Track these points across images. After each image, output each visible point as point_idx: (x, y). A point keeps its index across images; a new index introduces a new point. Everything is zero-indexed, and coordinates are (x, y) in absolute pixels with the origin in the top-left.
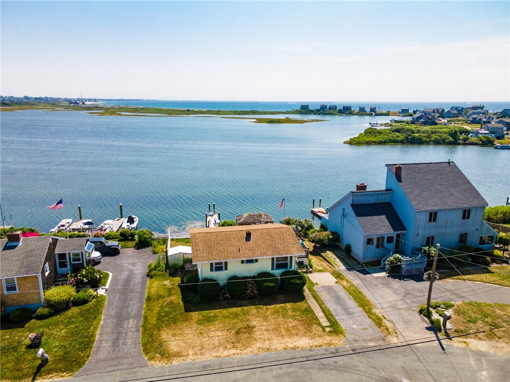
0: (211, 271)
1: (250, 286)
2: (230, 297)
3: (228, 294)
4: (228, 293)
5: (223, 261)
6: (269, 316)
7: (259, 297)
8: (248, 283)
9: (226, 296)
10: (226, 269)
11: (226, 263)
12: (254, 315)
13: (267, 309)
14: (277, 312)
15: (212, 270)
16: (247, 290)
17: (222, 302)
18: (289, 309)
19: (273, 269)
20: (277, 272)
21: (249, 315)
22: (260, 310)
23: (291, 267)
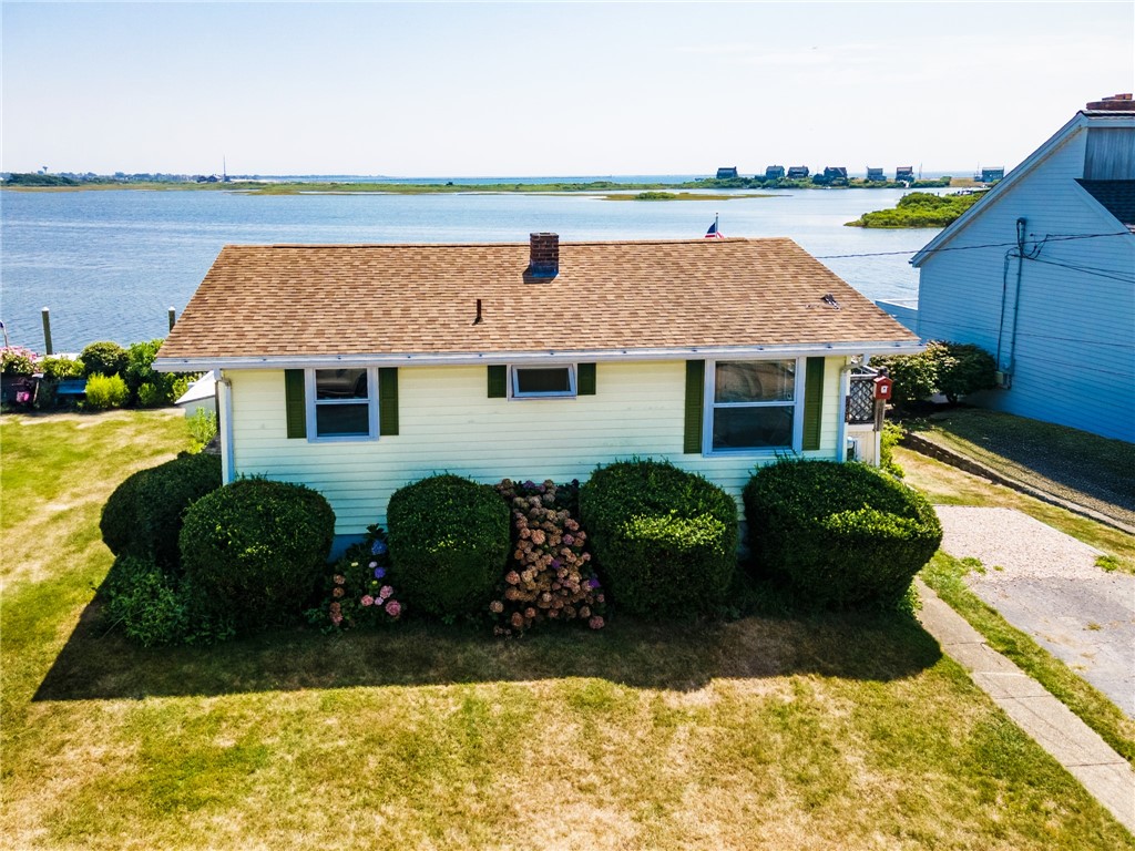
0: (292, 434)
1: (540, 538)
2: (395, 608)
3: (386, 591)
4: (383, 582)
5: (372, 363)
6: (679, 784)
7: (599, 622)
8: (523, 521)
9: (367, 600)
10: (390, 426)
11: (389, 376)
12: (558, 769)
13: (663, 720)
14: (751, 755)
15: (296, 429)
16: (521, 568)
17: (342, 647)
18: (843, 733)
19: (692, 445)
20: (728, 469)
21: (515, 767)
22: (604, 729)
23: (813, 441)
